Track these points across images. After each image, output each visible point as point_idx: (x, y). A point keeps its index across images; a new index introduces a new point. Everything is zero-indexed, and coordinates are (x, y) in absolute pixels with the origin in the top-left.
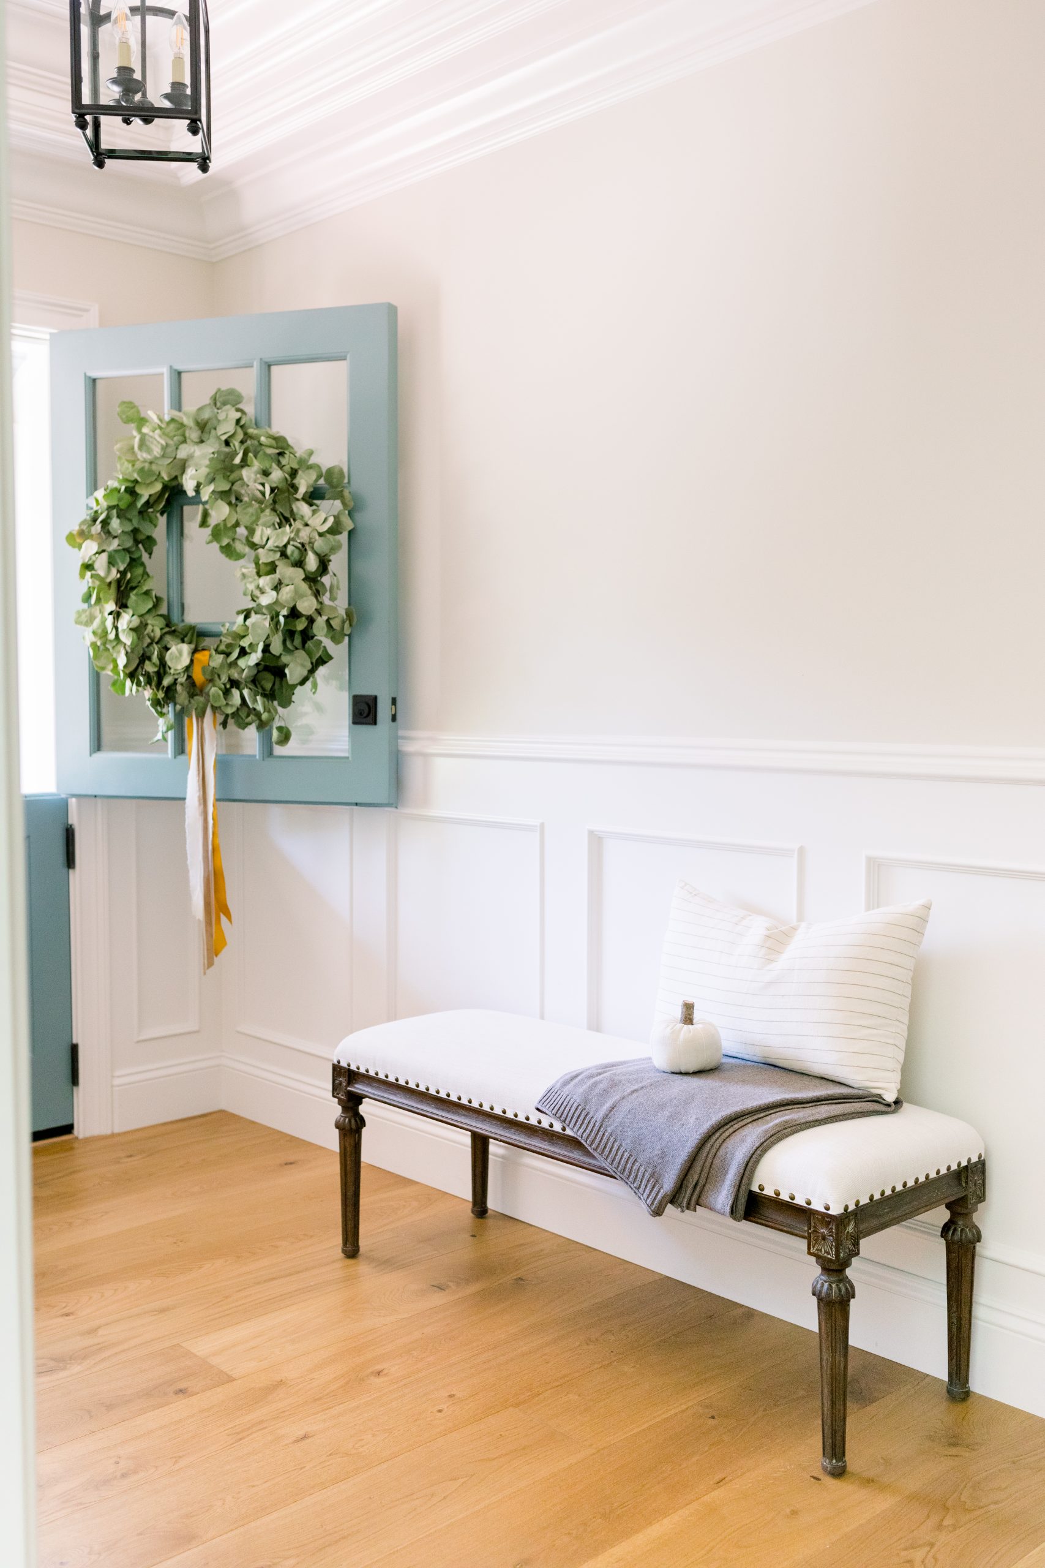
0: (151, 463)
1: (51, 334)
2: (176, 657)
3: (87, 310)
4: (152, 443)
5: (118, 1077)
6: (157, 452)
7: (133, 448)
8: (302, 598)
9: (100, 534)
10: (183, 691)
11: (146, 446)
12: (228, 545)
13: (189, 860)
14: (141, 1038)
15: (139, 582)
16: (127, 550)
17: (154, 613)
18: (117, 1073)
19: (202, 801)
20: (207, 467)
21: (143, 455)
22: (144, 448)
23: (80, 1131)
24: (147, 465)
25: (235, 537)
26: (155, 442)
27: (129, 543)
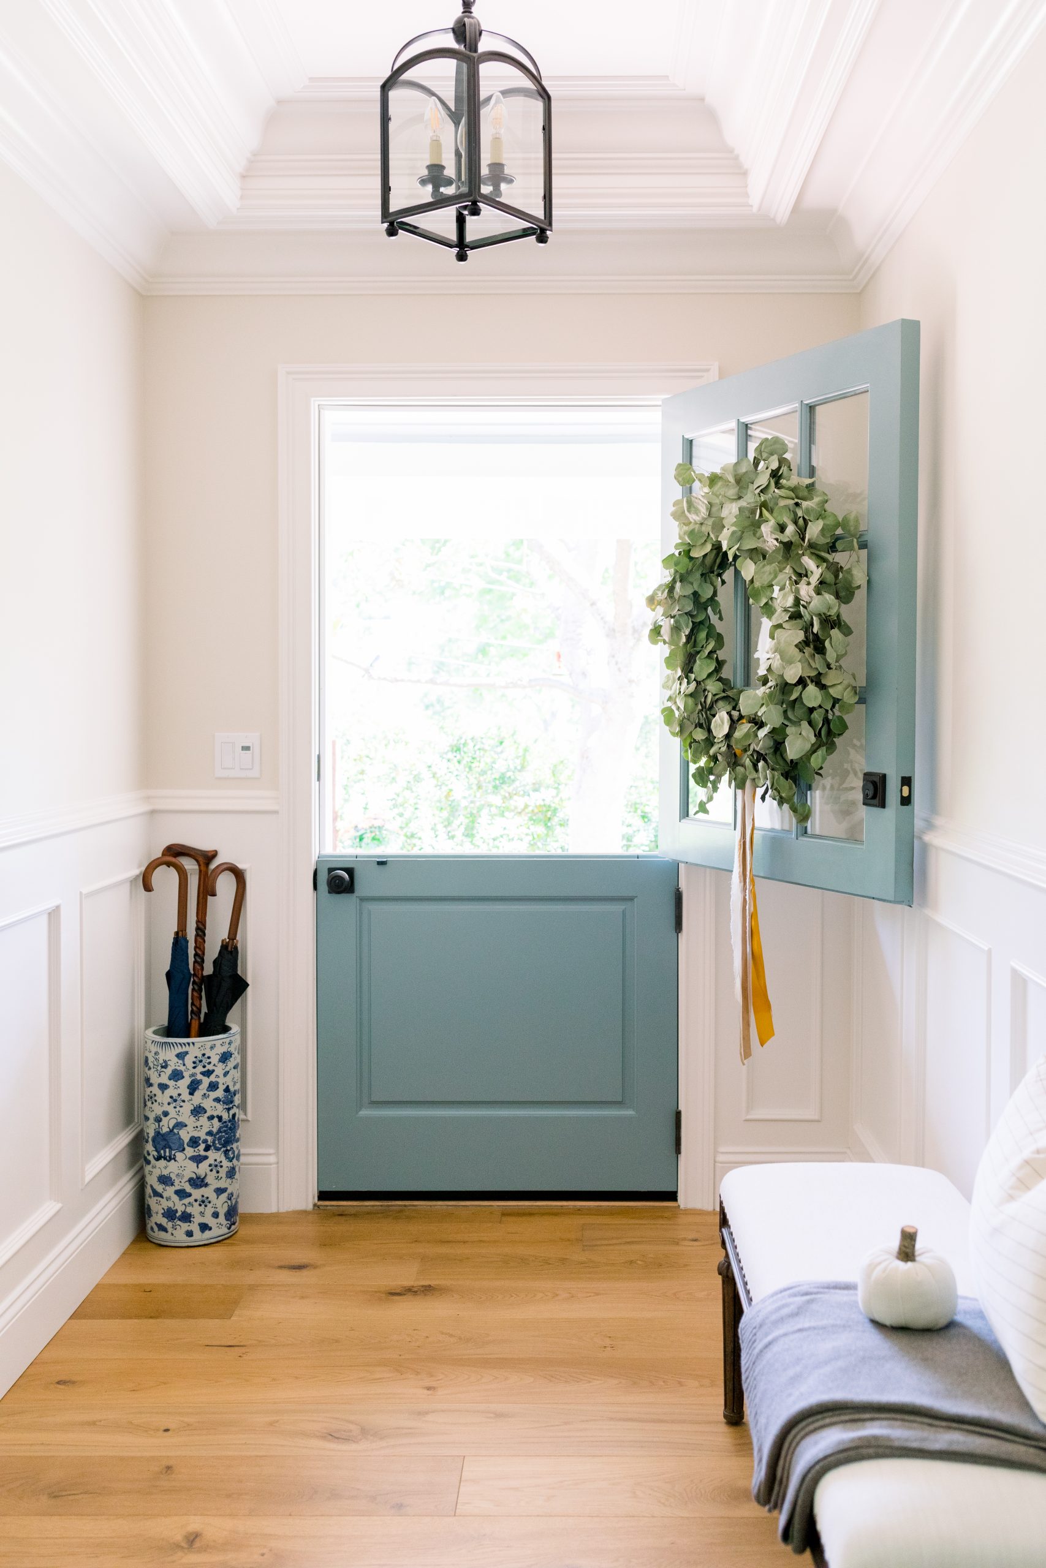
0: (702, 524)
1: (664, 400)
2: (720, 725)
3: (708, 370)
4: (698, 504)
5: (722, 1153)
6: (704, 513)
7: (683, 512)
8: (791, 664)
9: (666, 598)
10: (723, 760)
11: (694, 507)
12: (766, 604)
13: (732, 940)
14: (749, 1117)
15: (702, 647)
16: (688, 614)
17: (714, 678)
18: (721, 1149)
19: (742, 879)
20: (733, 525)
21: (693, 517)
22: (693, 509)
23: (684, 1200)
24: (697, 526)
25: (773, 596)
26: (701, 503)
27: (689, 607)
